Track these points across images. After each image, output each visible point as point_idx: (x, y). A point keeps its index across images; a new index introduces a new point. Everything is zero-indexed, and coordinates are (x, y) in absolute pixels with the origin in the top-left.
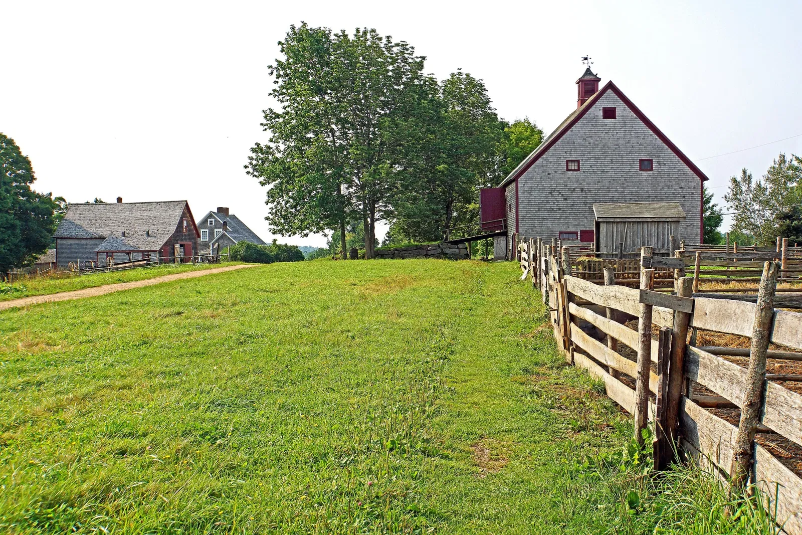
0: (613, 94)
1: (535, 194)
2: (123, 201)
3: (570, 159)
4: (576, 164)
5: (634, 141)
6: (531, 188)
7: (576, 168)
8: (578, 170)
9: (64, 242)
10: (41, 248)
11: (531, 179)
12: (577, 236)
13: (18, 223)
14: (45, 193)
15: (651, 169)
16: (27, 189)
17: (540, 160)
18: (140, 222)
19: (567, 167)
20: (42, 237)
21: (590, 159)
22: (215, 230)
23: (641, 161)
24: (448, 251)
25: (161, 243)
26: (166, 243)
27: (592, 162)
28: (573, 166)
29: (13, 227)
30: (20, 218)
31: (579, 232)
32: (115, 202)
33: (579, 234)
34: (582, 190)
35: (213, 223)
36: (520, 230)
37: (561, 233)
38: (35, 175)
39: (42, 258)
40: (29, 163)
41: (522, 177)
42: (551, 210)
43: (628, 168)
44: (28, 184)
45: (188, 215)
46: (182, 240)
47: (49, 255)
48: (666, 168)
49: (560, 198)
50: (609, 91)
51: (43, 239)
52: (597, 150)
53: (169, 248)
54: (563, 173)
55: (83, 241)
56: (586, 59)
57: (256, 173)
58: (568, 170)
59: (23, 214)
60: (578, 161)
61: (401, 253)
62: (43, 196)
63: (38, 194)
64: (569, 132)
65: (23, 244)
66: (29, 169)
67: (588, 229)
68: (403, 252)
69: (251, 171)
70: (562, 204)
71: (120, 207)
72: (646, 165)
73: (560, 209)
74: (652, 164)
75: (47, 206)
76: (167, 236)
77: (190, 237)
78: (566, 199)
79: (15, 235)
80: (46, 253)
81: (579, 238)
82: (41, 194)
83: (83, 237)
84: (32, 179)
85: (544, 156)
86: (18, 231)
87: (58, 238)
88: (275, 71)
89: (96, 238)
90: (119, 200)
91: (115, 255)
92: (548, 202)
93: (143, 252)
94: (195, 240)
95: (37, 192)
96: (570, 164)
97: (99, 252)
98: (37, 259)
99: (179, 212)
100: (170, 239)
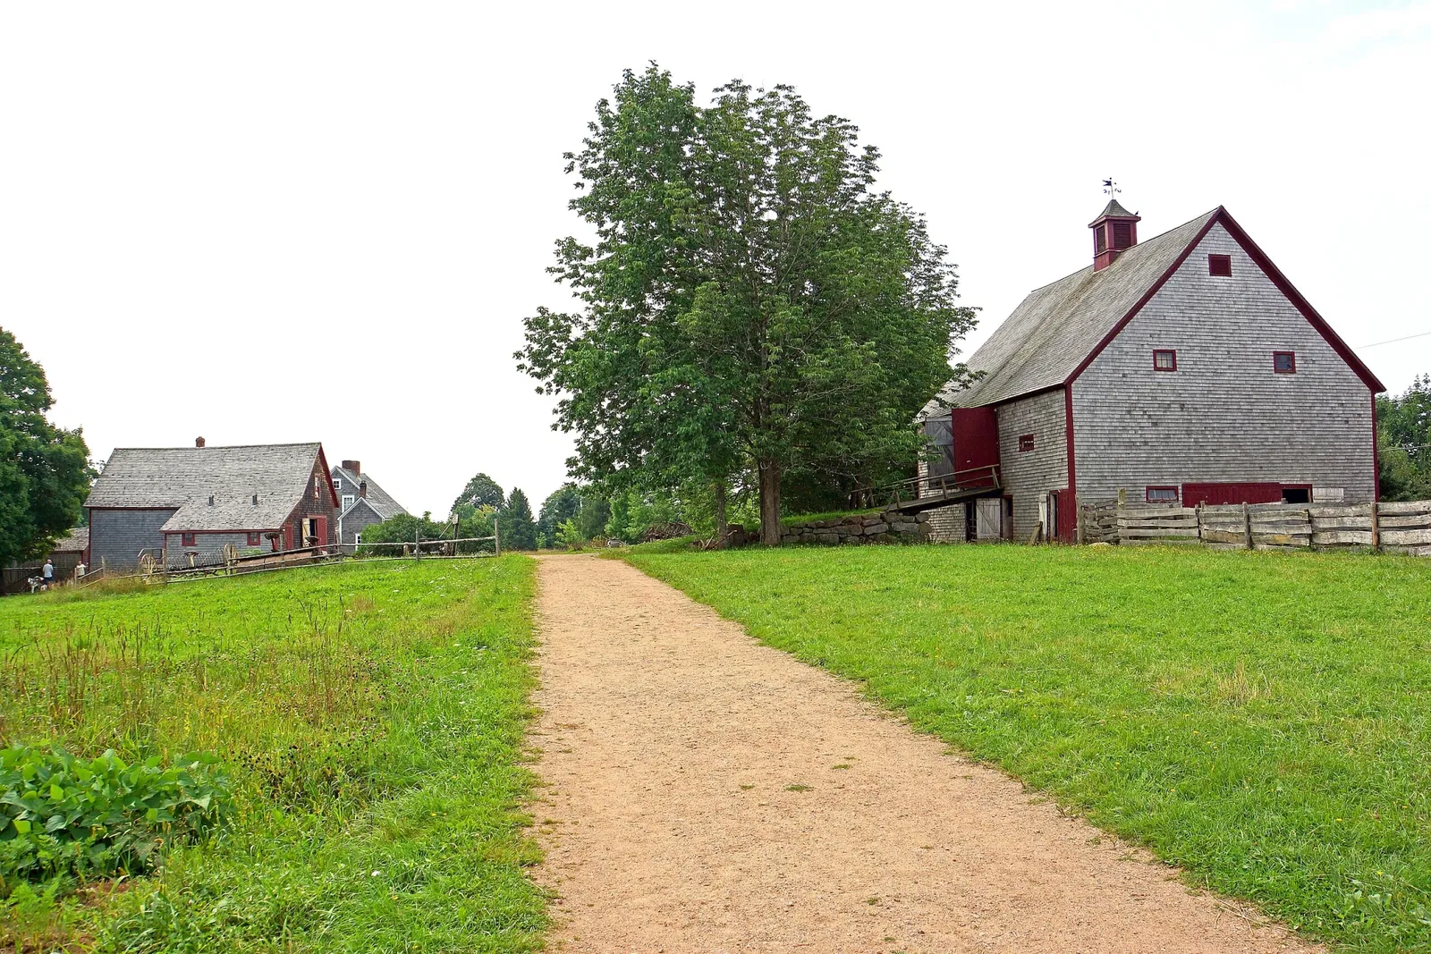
0: (1223, 231)
1: (1103, 413)
2: (207, 444)
3: (1160, 348)
4: (1170, 357)
5: (1262, 317)
6: (1095, 401)
7: (1170, 366)
8: (1174, 369)
9: (104, 514)
10: (62, 524)
11: (1093, 385)
12: (1177, 494)
13: (24, 478)
14: (71, 428)
15: (1293, 371)
16: (41, 422)
17: (1108, 348)
18: (240, 480)
19: (1155, 364)
20: (65, 506)
21: (1192, 348)
22: (343, 497)
23: (1276, 354)
24: (900, 527)
25: (281, 516)
26: (290, 516)
27: (1196, 354)
28: (1163, 363)
29: (16, 487)
30: (29, 472)
31: (1180, 488)
32: (194, 445)
33: (1180, 491)
34: (1182, 407)
35: (340, 484)
36: (1079, 484)
37: (1149, 489)
38: (53, 395)
39: (65, 544)
40: (41, 374)
41: (1078, 381)
42: (1131, 445)
43: (1254, 369)
44: (41, 412)
45: (322, 469)
46: (312, 513)
47: (76, 538)
48: (1315, 369)
49: (1145, 422)
50: (1218, 225)
51: (66, 509)
52: (1203, 332)
53: (294, 526)
54: (1148, 375)
55: (137, 513)
56: (1109, 183)
57: (538, 369)
58: (1156, 369)
59: (32, 462)
60: (1173, 352)
61: (815, 531)
62: (67, 433)
63: (59, 431)
64: (1155, 298)
65: (31, 518)
66: (41, 387)
67: (1195, 481)
68: (821, 530)
69: (529, 364)
70: (1150, 434)
71: (201, 454)
72: (1285, 362)
73: (1146, 443)
74: (1293, 360)
75: (76, 450)
76: (289, 504)
77: (326, 508)
78: (1155, 424)
79: (17, 501)
80: (69, 536)
81: (1181, 499)
82: (63, 430)
83: (137, 506)
84: (47, 403)
85: (1114, 341)
86: (24, 494)
87: (91, 508)
88: (577, 163)
89: (161, 509)
90: (200, 442)
91: (198, 539)
92: (1124, 429)
93: (248, 532)
94: (331, 510)
95: (57, 428)
96: (1158, 358)
97: (168, 533)
98: (54, 545)
99: (308, 463)
100: (295, 510)
